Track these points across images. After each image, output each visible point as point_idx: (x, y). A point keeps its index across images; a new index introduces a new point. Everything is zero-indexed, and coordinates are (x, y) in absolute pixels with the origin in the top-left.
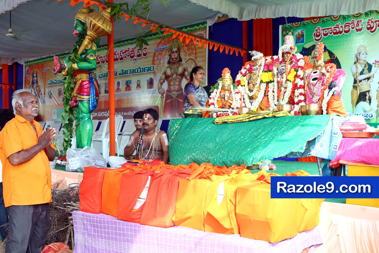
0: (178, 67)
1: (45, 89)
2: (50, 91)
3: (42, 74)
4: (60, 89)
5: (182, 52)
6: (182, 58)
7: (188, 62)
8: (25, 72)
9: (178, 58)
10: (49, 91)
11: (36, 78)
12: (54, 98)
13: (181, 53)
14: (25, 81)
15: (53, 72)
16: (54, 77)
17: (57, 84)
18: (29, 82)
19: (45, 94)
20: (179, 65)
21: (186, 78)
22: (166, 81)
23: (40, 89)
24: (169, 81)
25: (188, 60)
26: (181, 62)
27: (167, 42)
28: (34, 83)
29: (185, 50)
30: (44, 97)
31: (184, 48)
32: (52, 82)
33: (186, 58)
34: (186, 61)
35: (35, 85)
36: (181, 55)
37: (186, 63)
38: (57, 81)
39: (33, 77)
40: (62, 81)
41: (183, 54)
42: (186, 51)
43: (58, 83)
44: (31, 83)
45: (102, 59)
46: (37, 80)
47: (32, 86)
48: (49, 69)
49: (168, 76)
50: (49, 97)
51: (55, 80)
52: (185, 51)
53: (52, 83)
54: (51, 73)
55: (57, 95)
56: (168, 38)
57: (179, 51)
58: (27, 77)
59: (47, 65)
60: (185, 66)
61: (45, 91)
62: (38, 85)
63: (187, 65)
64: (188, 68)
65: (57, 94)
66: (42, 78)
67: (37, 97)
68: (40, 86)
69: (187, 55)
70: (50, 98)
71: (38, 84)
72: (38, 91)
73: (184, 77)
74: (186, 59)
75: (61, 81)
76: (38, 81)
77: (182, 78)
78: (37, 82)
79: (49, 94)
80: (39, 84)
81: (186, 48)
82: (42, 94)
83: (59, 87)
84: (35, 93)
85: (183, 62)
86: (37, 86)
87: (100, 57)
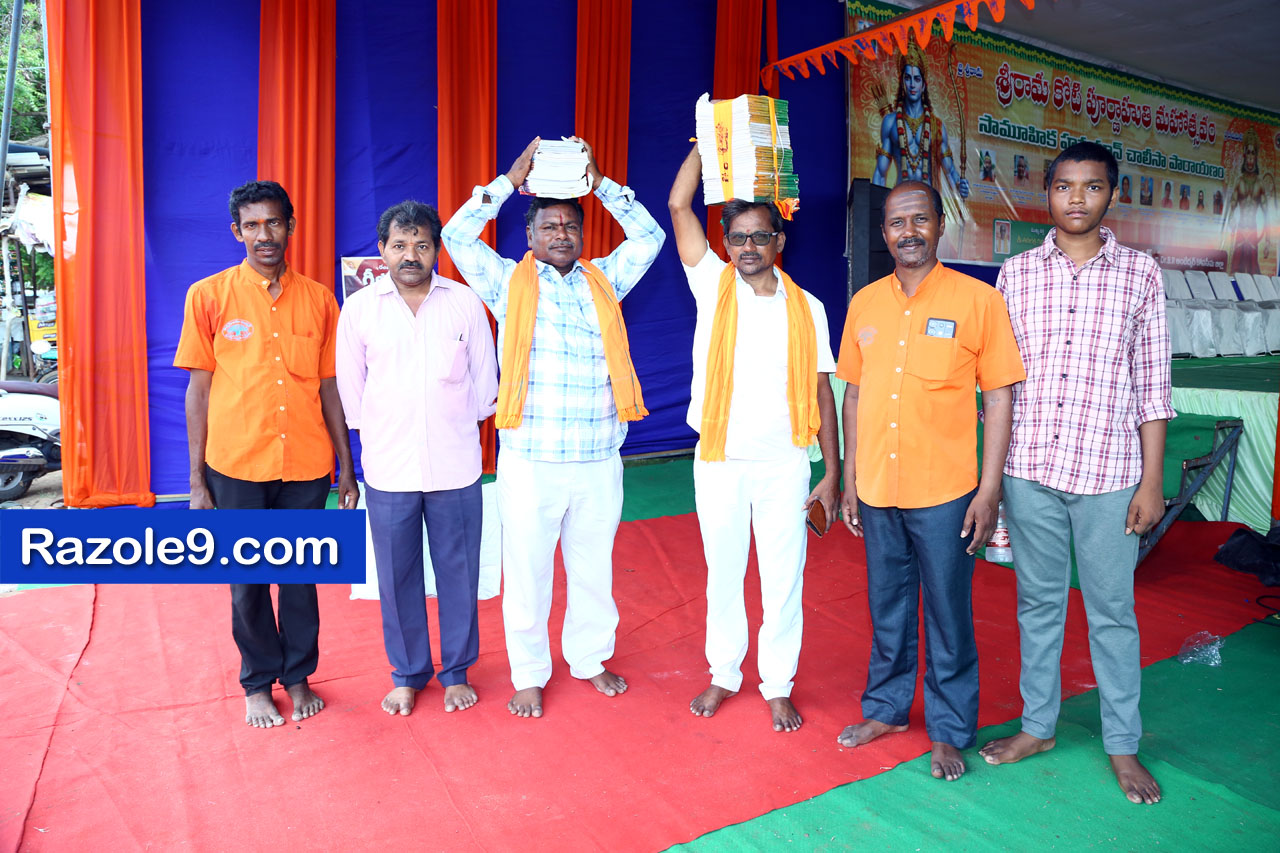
1: (963, 141)
2: (987, 154)
3: (949, 78)
4: (1022, 157)
10: (984, 154)
11: (918, 85)
12: (1002, 184)
13: (1258, 158)
15: (999, 91)
16: (1000, 112)
17: (1009, 136)
19: (963, 159)
23: (939, 132)
28: (913, 102)
30: (963, 168)
32: (993, 124)
35: (915, 114)
38: (1009, 127)
39: (904, 76)
40: (1026, 133)
43: (1014, 137)
44: (892, 98)
45: (1134, 112)
46: (925, 93)
47: (900, 109)
48: (981, 72)
50: (981, 175)
51: (1005, 123)
53: (994, 129)
54: (986, 91)
55: (1011, 173)
58: (864, 64)
59: (975, 57)
61: (963, 148)
62: (932, 116)
65: (1013, 173)
66: (950, 98)
68: (943, 120)
70: (984, 179)
71: (930, 109)
72: (931, 136)
75: (1022, 131)
76: (930, 98)
78: (925, 100)
79: (981, 164)
80: (936, 113)
82: (950, 155)
83: (1019, 152)
84: (920, 145)
86: (926, 120)
87: (1130, 106)
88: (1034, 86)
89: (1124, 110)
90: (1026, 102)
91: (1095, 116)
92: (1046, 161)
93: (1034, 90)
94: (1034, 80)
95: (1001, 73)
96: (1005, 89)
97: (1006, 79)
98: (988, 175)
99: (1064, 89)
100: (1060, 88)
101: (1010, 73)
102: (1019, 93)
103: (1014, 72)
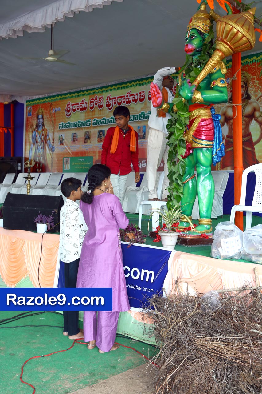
0: (245, 106)
1: (54, 134)
2: (61, 136)
3: (50, 115)
4: (75, 133)
5: (251, 87)
6: (251, 94)
7: (260, 99)
8: (27, 113)
9: (245, 95)
10: (60, 136)
11: (41, 120)
12: (67, 145)
13: (249, 89)
14: (27, 124)
15: (66, 113)
16: (67, 119)
17: (70, 127)
18: (33, 125)
19: (53, 140)
20: (247, 104)
21: (256, 120)
22: (225, 124)
23: (47, 133)
24: (231, 124)
25: (260, 97)
26: (250, 100)
27: (228, 75)
28: (40, 126)
29: (255, 84)
30: (53, 143)
31: (253, 82)
32: (64, 125)
33: (257, 94)
34: (257, 98)
35: (40, 129)
36: (250, 90)
37: (257, 101)
38: (70, 124)
39: (38, 119)
40: (77, 124)
41: (252, 89)
42: (258, 85)
43: (72, 127)
44: (35, 126)
45: (134, 97)
46: (43, 122)
47: (36, 129)
48: (60, 109)
49: (230, 117)
50: (59, 143)
51: (68, 123)
52: (255, 86)
53: (64, 126)
54: (62, 114)
55: (70, 140)
56: (230, 70)
57: (246, 85)
58: (29, 119)
59: (58, 105)
60: (255, 105)
61: (53, 136)
62: (45, 128)
63: (259, 103)
64: (259, 108)
65: (71, 140)
66: (50, 121)
67: (43, 143)
68: (48, 129)
69: (259, 91)
70: (60, 145)
71: (44, 127)
72: (44, 135)
73: (254, 119)
74: (256, 96)
75: (75, 124)
76: (44, 123)
77: (251, 120)
78: (43, 125)
79: (59, 139)
80: (46, 127)
81: (258, 81)
82: (49, 139)
83: (74, 132)
84: (41, 138)
85: (253, 99)
86: (43, 130)
87: (131, 96)
88: (81, 106)
89: (128, 98)
90: (77, 113)
91: (110, 107)
92: (85, 132)
93: (81, 107)
94: (81, 103)
95: (67, 106)
96: (68, 111)
97: (69, 107)
98: (61, 143)
99: (94, 102)
100: (93, 102)
101: (71, 105)
102: (74, 110)
103: (72, 104)
